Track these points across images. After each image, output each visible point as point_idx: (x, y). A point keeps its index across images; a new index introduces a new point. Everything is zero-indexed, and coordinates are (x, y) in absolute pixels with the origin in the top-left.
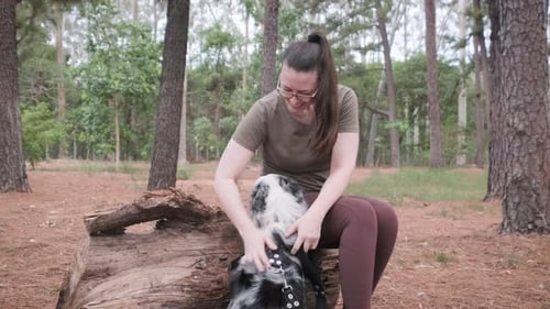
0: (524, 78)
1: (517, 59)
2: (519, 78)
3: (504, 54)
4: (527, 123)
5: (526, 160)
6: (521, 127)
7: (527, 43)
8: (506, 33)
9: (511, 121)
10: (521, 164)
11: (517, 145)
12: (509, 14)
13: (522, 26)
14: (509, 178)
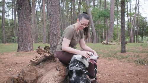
0: (56, 22)
1: (54, 17)
2: (55, 22)
3: (51, 16)
4: (57, 33)
5: (57, 41)
6: (55, 33)
7: (56, 14)
8: (51, 11)
9: (53, 32)
10: (56, 42)
11: (55, 38)
12: (52, 7)
13: (55, 10)
14: (53, 46)
